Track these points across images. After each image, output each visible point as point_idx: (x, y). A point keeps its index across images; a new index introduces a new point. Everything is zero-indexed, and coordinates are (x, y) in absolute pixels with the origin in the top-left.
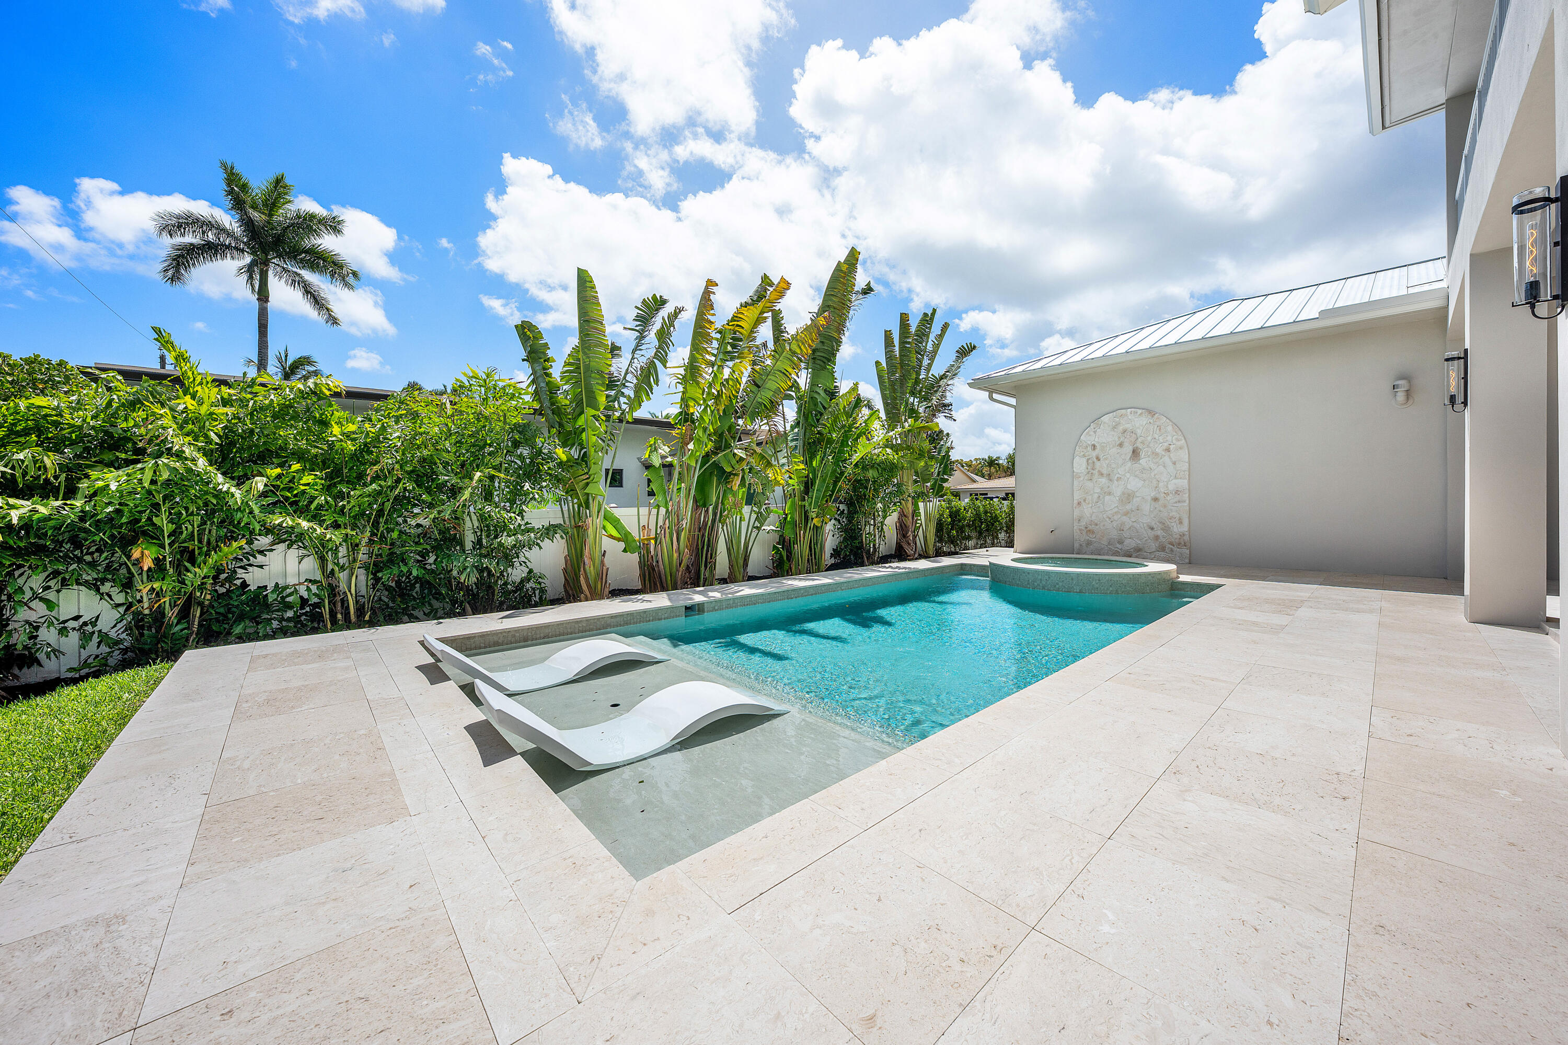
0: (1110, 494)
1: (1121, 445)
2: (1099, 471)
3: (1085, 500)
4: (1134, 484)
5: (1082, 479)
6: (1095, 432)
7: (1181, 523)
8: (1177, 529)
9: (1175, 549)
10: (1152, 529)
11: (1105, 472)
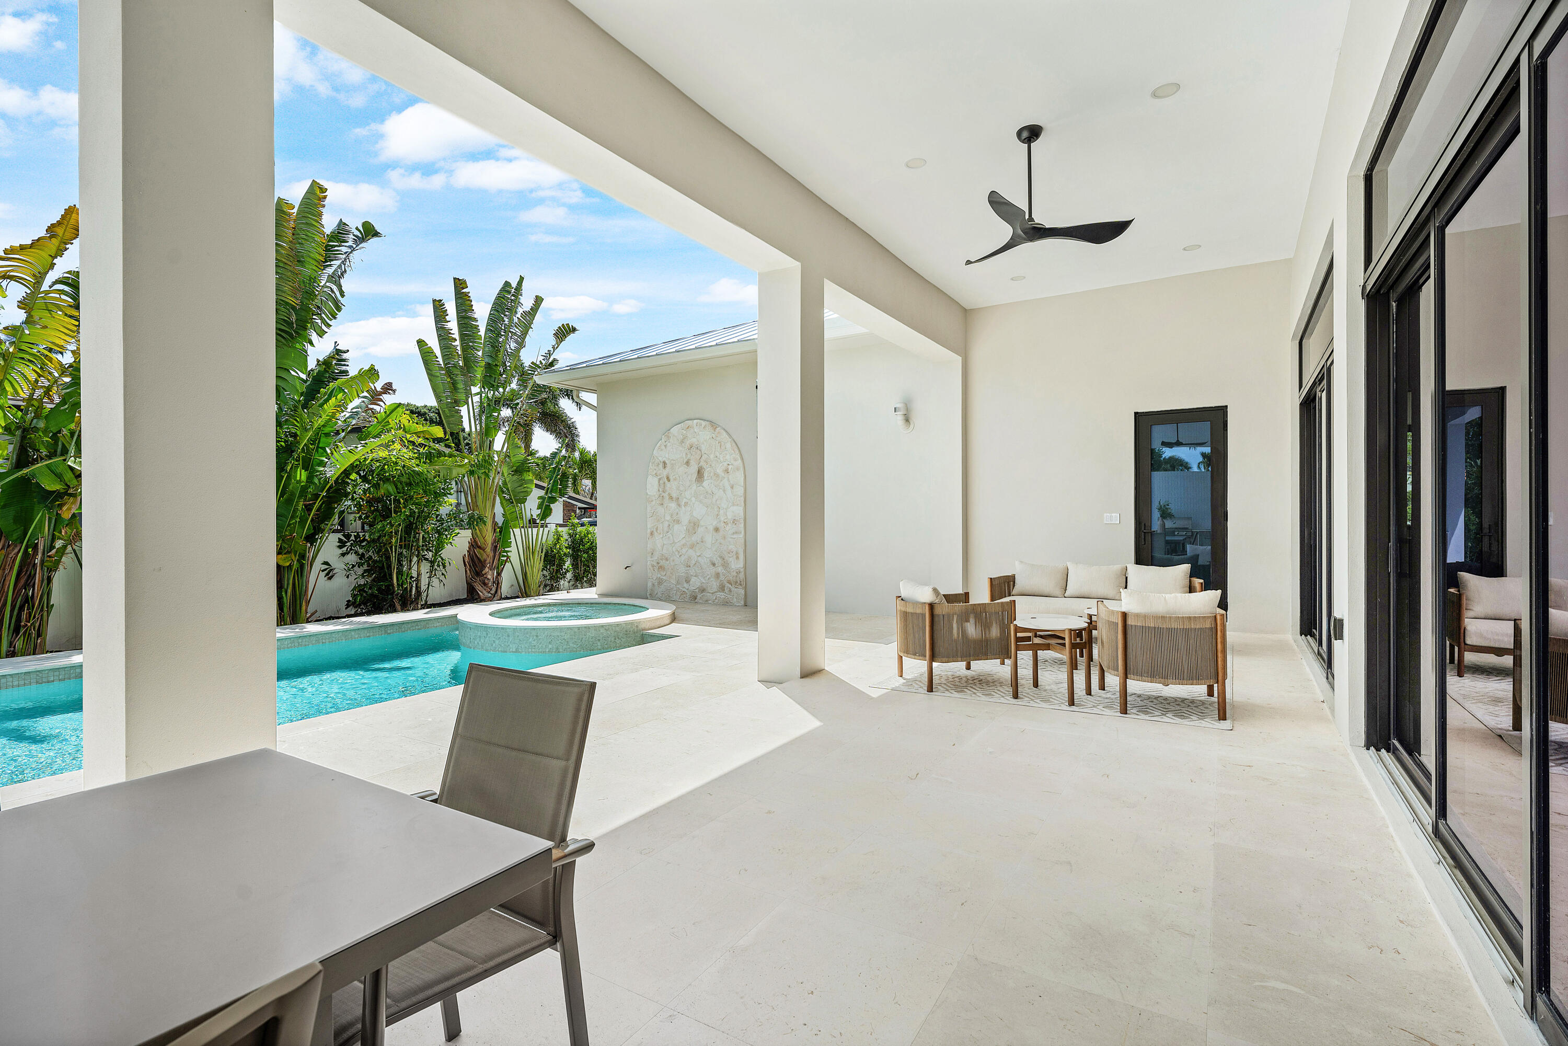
0: (678, 522)
1: (688, 463)
2: (669, 494)
3: (657, 530)
4: (699, 511)
5: (654, 503)
6: (665, 446)
7: (737, 558)
8: (734, 565)
9: (733, 589)
10: (714, 565)
11: (674, 495)
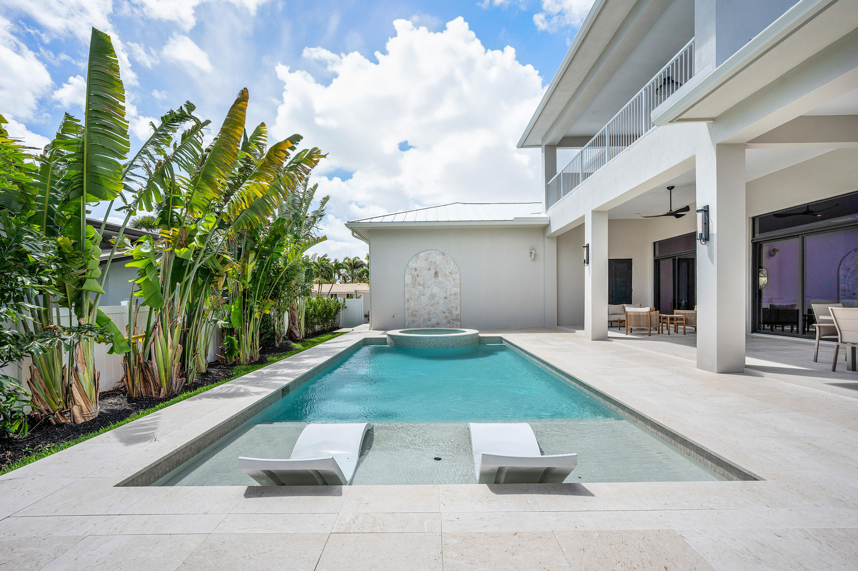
0: (424, 295)
1: (429, 269)
2: (418, 283)
3: (411, 298)
4: (436, 290)
5: (409, 286)
6: (416, 261)
7: (457, 309)
8: (456, 312)
9: (454, 322)
10: (444, 313)
11: (421, 283)
